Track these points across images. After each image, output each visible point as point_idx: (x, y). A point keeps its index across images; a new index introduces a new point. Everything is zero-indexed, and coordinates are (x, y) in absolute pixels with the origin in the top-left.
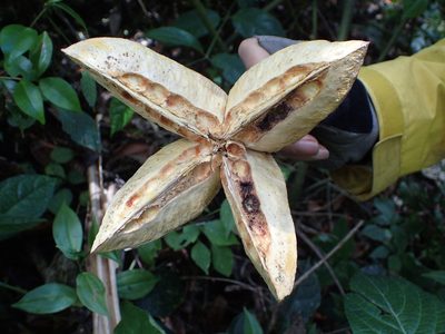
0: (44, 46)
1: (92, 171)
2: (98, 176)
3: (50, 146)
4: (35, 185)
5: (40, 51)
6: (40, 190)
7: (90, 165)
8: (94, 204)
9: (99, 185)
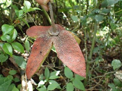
0: (14, 33)
1: (23, 77)
2: (25, 79)
3: (9, 70)
4: (4, 81)
5: (13, 34)
6: (6, 82)
7: (22, 75)
8: (23, 88)
9: (25, 82)
